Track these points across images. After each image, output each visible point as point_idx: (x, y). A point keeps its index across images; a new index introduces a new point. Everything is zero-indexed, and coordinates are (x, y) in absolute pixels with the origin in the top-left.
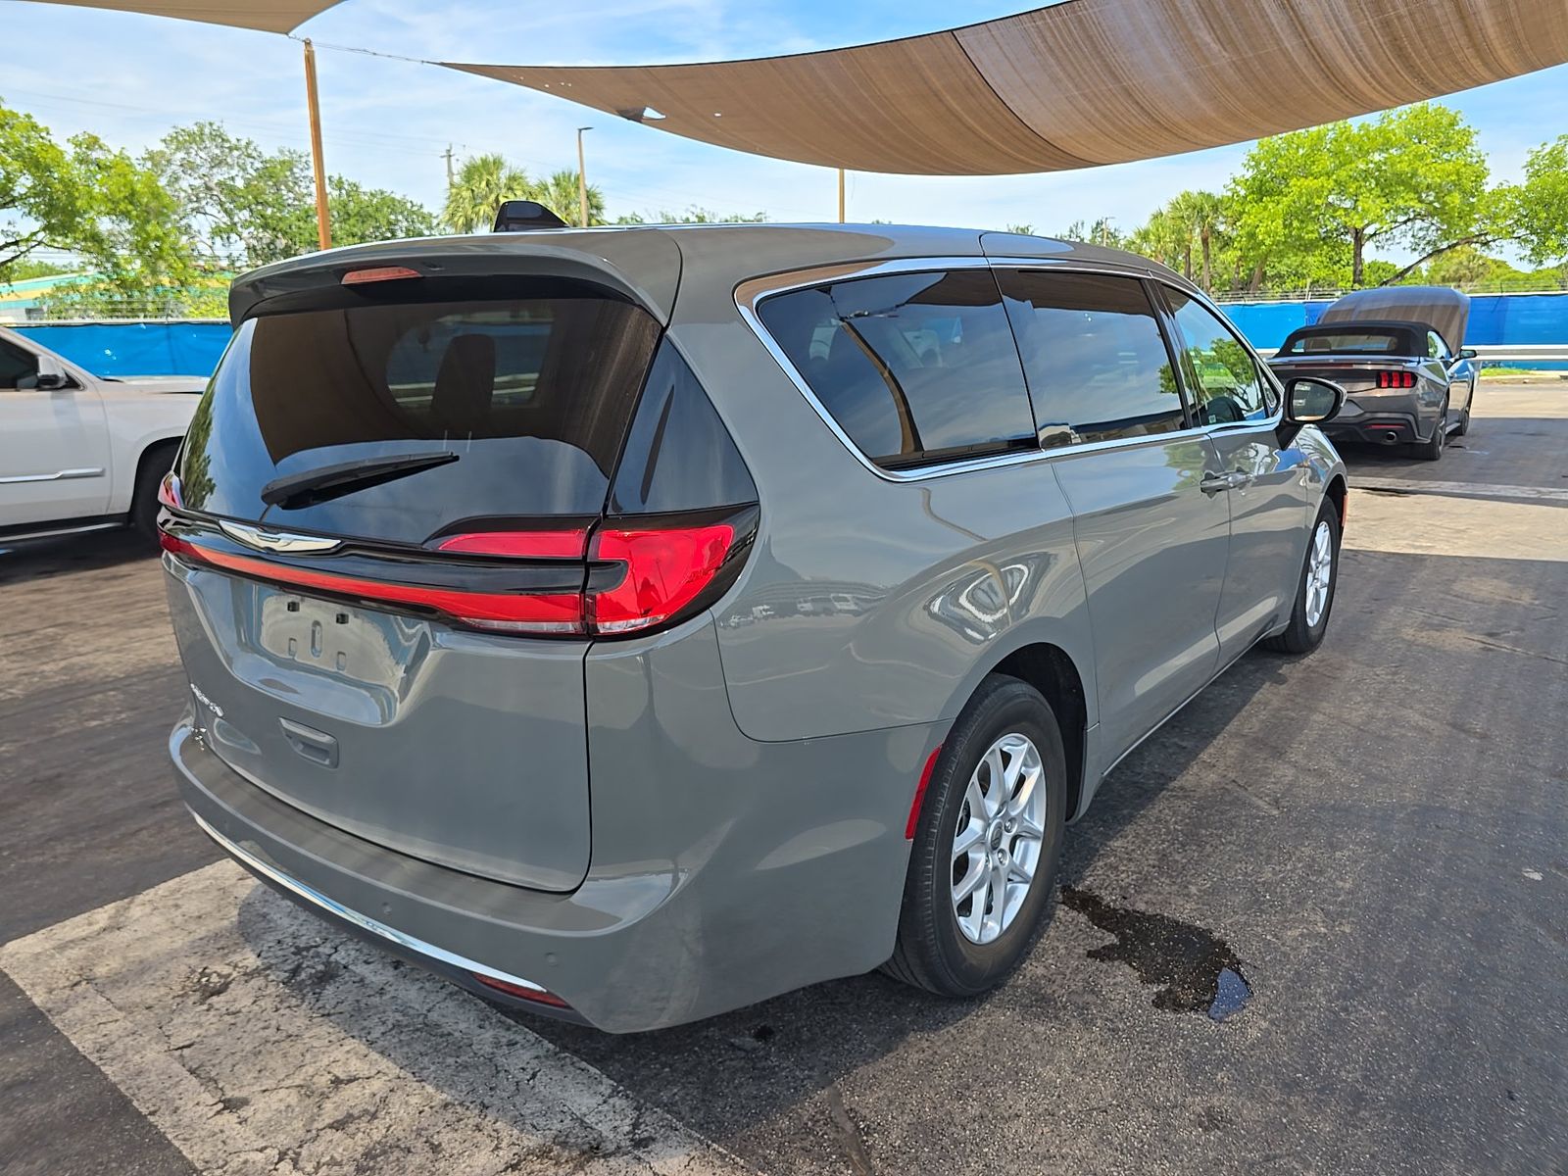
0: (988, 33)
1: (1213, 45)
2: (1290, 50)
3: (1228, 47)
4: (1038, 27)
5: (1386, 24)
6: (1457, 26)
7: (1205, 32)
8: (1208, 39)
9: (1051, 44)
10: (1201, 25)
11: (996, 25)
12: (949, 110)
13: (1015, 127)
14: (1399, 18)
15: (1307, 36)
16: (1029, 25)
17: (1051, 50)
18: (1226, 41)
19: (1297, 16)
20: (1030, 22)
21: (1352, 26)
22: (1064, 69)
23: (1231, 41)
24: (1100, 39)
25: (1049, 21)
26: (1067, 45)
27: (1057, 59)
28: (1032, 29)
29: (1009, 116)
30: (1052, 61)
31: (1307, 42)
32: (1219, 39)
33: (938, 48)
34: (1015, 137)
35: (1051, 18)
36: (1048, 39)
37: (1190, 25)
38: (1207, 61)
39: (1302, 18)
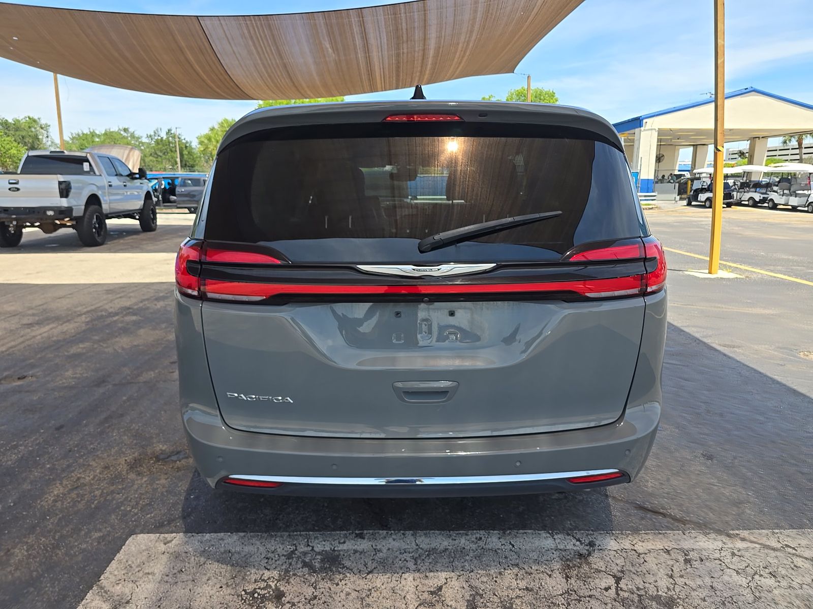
0: (218, 22)
1: (330, 50)
2: (360, 58)
3: (336, 52)
4: (247, 24)
5: (398, 55)
6: (420, 61)
7: (328, 43)
8: (328, 46)
9: (252, 34)
10: (327, 39)
11: (224, 19)
12: (187, 60)
13: (221, 74)
14: (403, 53)
15: (368, 53)
16: (242, 22)
17: (251, 38)
18: (335, 50)
19: (367, 43)
20: (243, 21)
21: (386, 53)
22: (256, 48)
23: (337, 50)
24: (278, 37)
25: (253, 22)
26: (261, 37)
27: (254, 42)
28: (244, 25)
29: (220, 68)
30: (251, 43)
31: (368, 57)
32: (333, 47)
33: (187, 24)
34: (220, 79)
35: (255, 21)
36: (251, 32)
37: (321, 38)
38: (324, 56)
39: (369, 45)
